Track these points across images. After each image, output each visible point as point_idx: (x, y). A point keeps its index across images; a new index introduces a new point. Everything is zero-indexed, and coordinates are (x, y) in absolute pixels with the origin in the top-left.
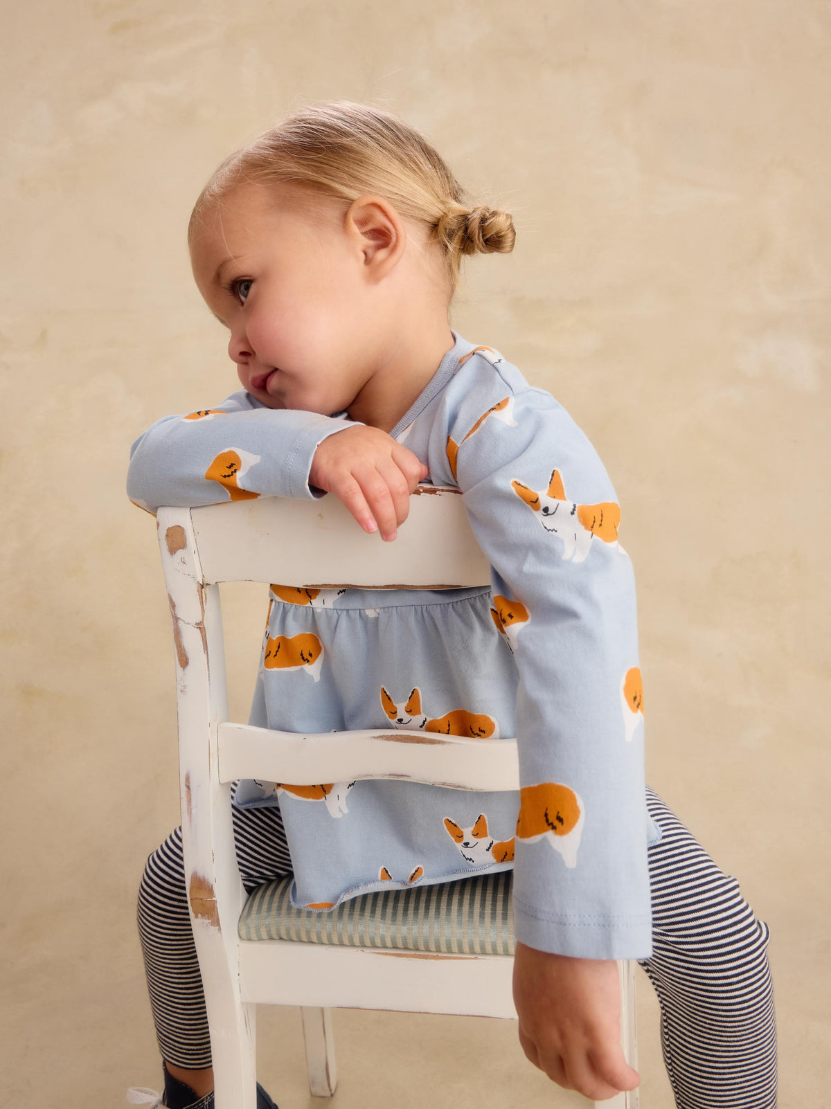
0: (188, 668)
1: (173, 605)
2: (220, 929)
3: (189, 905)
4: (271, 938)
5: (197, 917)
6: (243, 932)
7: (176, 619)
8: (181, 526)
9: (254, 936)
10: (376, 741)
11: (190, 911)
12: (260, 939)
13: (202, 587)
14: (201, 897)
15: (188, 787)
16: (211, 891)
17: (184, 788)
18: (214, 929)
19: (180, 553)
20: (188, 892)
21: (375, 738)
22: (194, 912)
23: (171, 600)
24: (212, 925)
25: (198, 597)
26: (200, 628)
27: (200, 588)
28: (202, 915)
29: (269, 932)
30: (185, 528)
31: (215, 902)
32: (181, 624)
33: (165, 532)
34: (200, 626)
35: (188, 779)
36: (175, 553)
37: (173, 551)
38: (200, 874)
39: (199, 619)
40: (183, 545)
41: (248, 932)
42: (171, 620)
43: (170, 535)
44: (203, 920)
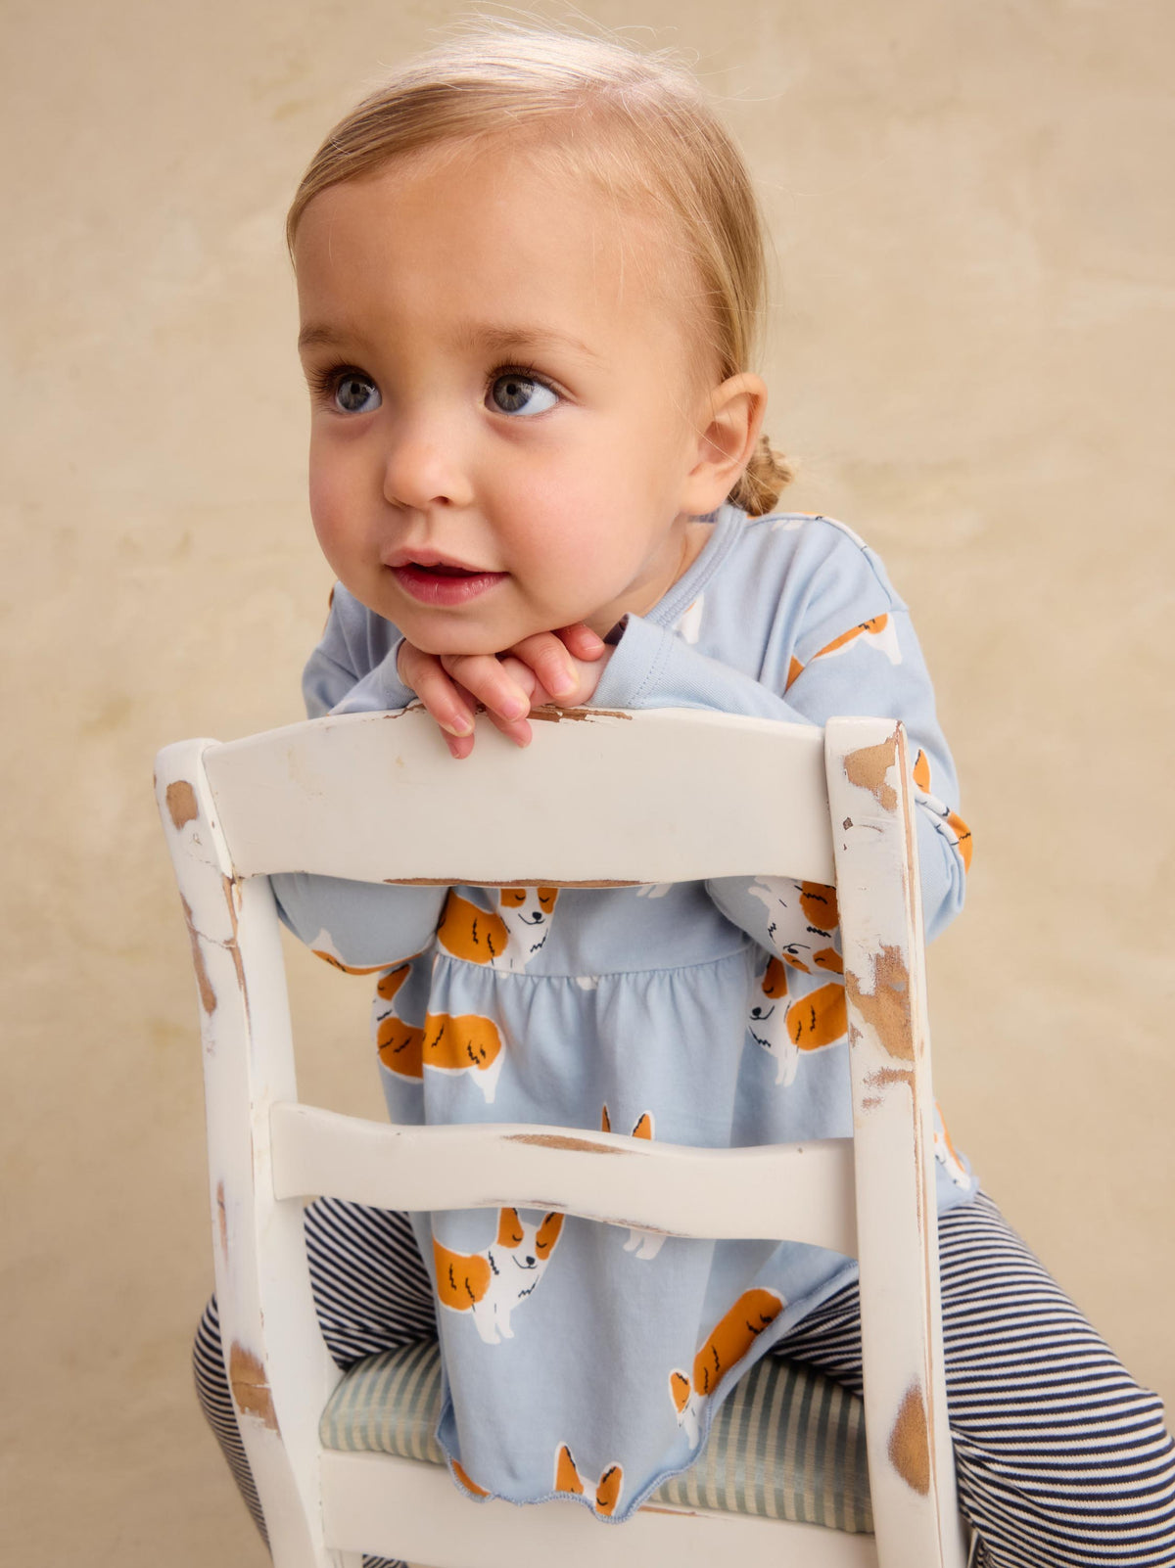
0: (217, 1012)
1: (189, 912)
2: (279, 1434)
3: (231, 1391)
4: (369, 1449)
5: (243, 1412)
6: (327, 1436)
7: (195, 934)
8: (188, 781)
9: (342, 1443)
10: (508, 1143)
11: (233, 1400)
12: (353, 1449)
13: (232, 882)
14: (247, 1382)
15: (222, 1205)
16: (260, 1374)
17: (215, 1207)
18: (271, 1433)
19: (190, 825)
20: (227, 1371)
21: (507, 1138)
22: (240, 1405)
23: (185, 903)
24: (267, 1426)
25: (225, 898)
26: (231, 949)
27: (227, 885)
28: (251, 1409)
29: (365, 1439)
30: (193, 783)
31: (268, 1391)
32: (202, 941)
33: (164, 793)
34: (231, 946)
35: (221, 1192)
36: (183, 826)
37: (179, 823)
38: (244, 1344)
39: (229, 935)
40: (194, 814)
41: (334, 1438)
42: (188, 935)
43: (172, 796)
44: (253, 1418)
